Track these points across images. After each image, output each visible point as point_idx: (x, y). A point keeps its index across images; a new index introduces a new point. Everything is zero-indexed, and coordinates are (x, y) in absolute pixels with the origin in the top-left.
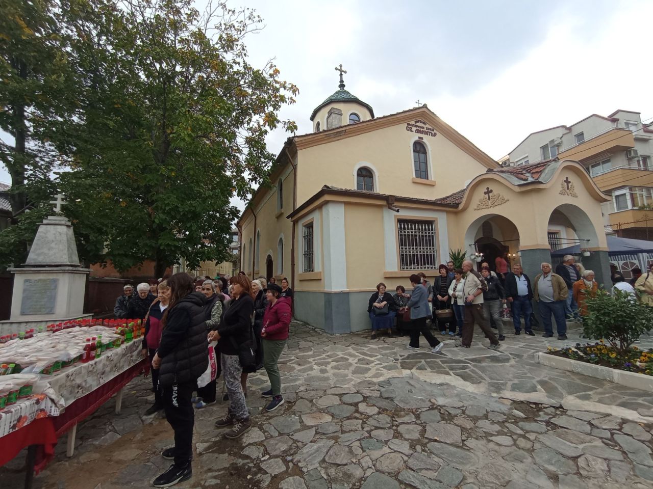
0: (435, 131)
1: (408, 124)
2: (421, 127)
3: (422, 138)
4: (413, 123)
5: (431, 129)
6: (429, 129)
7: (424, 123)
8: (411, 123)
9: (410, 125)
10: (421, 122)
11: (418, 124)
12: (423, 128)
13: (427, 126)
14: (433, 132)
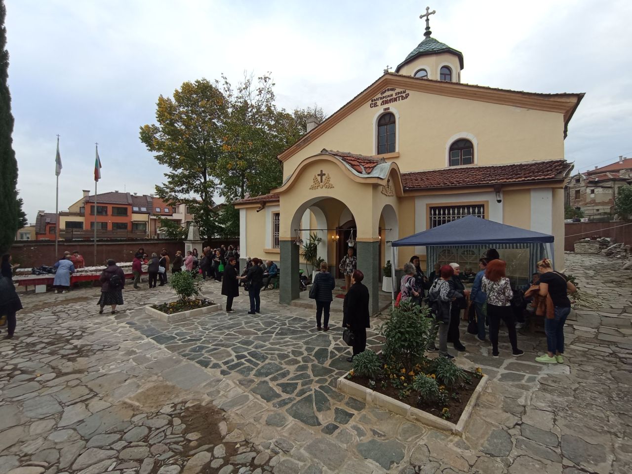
0: (407, 92)
1: (372, 101)
2: (389, 96)
3: (388, 109)
4: (379, 96)
5: (401, 93)
6: (399, 93)
7: (393, 90)
8: (375, 98)
9: (375, 100)
10: (388, 90)
11: (384, 95)
12: (392, 95)
13: (398, 90)
14: (404, 95)
